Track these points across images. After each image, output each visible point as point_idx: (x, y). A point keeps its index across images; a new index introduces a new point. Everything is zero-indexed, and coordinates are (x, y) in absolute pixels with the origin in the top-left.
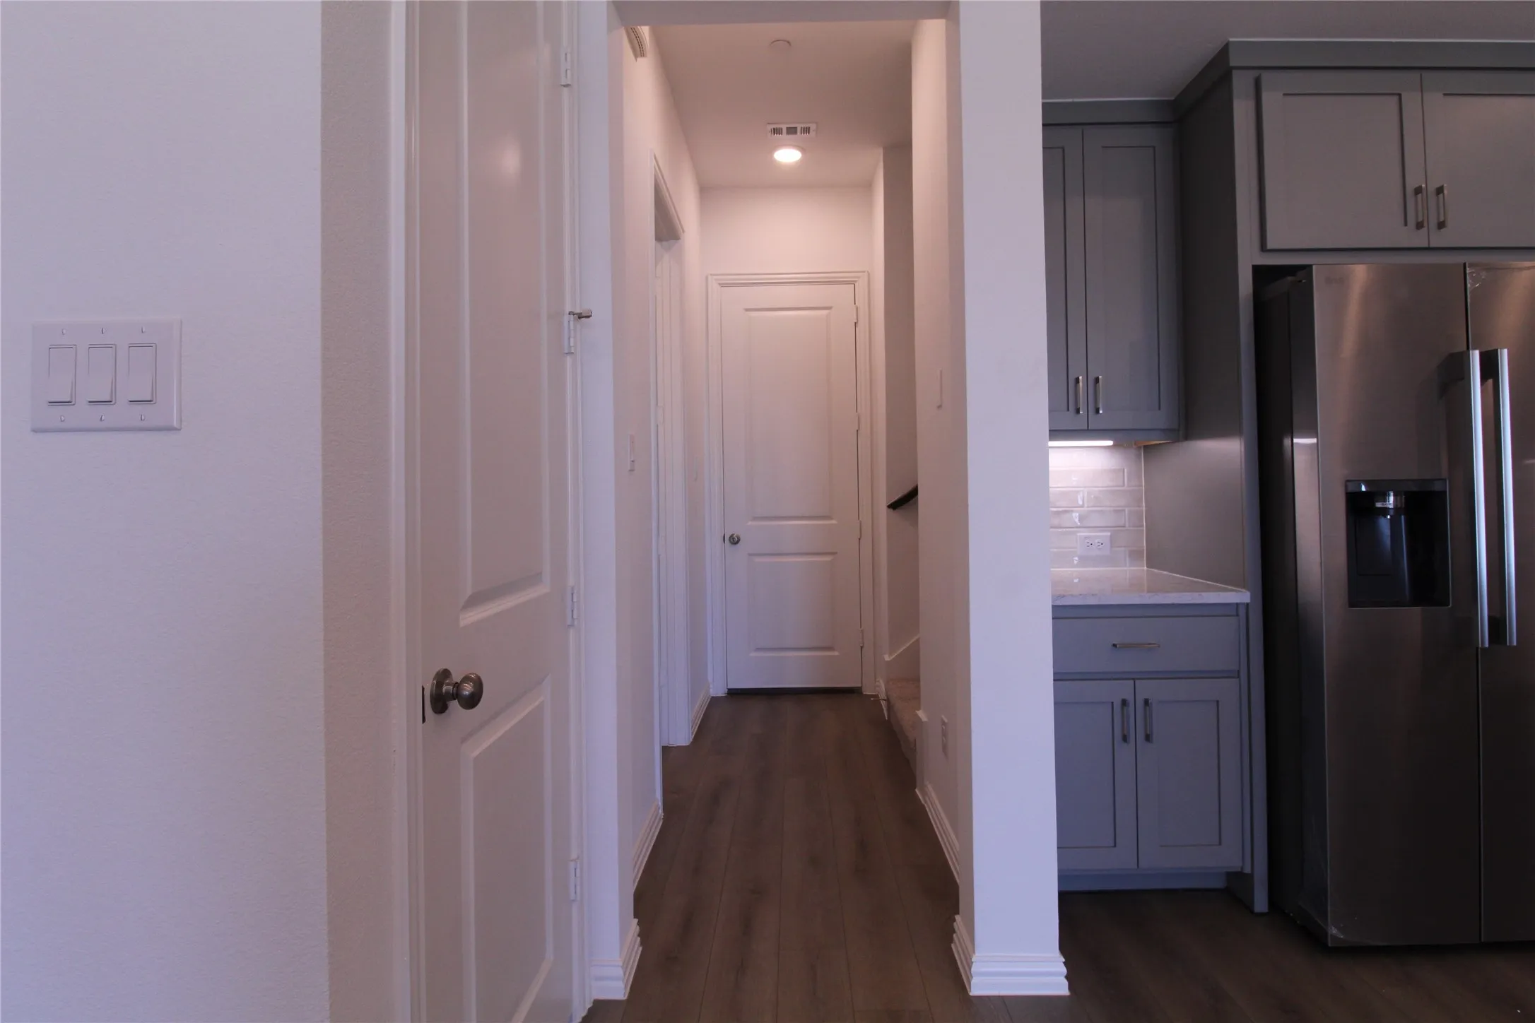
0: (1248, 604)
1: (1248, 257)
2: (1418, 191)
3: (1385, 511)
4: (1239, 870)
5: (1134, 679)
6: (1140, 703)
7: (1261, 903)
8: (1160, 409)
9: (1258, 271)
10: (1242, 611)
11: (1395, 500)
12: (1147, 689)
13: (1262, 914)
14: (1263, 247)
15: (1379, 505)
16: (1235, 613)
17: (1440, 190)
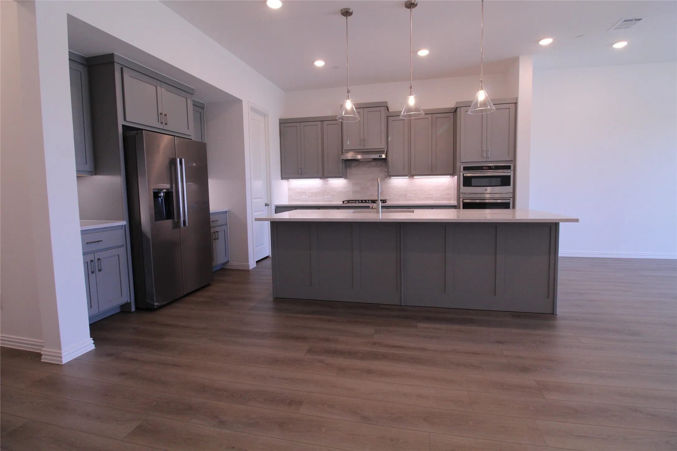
0: (125, 225)
1: (121, 122)
2: (161, 114)
3: (161, 196)
4: (126, 302)
5: (94, 253)
6: (96, 260)
7: (133, 309)
8: (86, 164)
9: (124, 126)
10: (123, 227)
11: (163, 194)
12: (98, 256)
13: (134, 312)
14: (125, 119)
15: (160, 195)
16: (121, 228)
17: (165, 115)
